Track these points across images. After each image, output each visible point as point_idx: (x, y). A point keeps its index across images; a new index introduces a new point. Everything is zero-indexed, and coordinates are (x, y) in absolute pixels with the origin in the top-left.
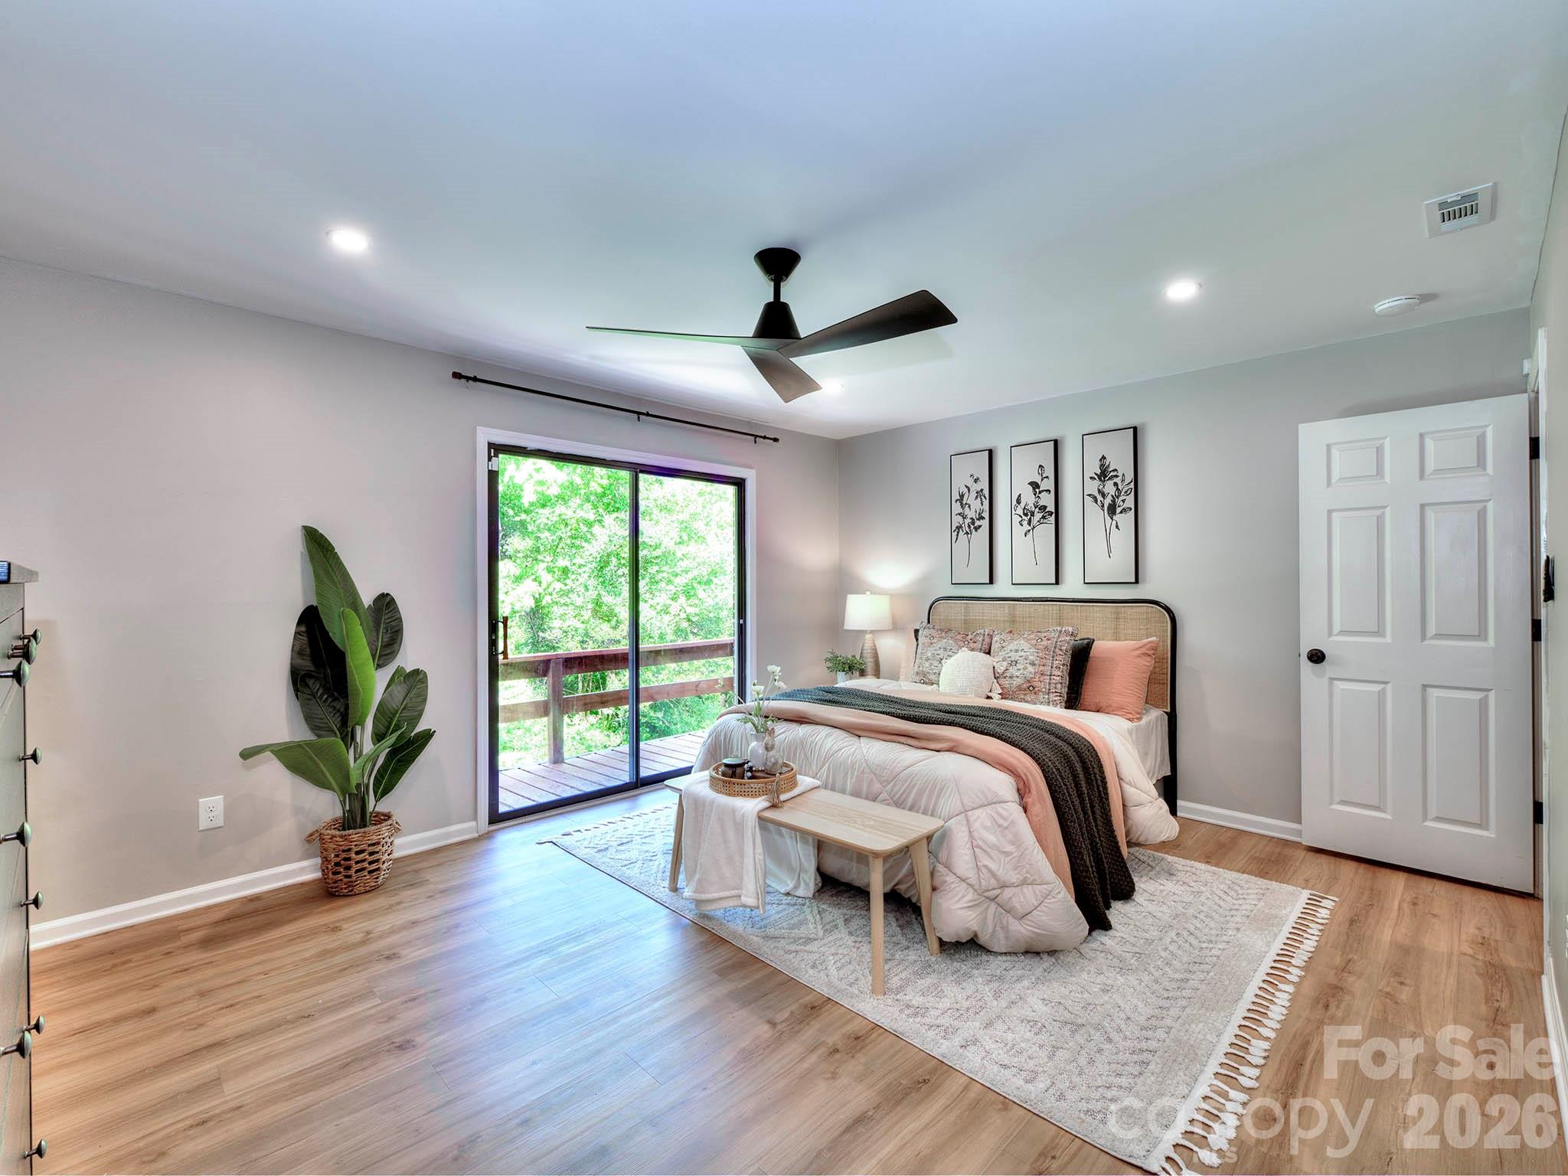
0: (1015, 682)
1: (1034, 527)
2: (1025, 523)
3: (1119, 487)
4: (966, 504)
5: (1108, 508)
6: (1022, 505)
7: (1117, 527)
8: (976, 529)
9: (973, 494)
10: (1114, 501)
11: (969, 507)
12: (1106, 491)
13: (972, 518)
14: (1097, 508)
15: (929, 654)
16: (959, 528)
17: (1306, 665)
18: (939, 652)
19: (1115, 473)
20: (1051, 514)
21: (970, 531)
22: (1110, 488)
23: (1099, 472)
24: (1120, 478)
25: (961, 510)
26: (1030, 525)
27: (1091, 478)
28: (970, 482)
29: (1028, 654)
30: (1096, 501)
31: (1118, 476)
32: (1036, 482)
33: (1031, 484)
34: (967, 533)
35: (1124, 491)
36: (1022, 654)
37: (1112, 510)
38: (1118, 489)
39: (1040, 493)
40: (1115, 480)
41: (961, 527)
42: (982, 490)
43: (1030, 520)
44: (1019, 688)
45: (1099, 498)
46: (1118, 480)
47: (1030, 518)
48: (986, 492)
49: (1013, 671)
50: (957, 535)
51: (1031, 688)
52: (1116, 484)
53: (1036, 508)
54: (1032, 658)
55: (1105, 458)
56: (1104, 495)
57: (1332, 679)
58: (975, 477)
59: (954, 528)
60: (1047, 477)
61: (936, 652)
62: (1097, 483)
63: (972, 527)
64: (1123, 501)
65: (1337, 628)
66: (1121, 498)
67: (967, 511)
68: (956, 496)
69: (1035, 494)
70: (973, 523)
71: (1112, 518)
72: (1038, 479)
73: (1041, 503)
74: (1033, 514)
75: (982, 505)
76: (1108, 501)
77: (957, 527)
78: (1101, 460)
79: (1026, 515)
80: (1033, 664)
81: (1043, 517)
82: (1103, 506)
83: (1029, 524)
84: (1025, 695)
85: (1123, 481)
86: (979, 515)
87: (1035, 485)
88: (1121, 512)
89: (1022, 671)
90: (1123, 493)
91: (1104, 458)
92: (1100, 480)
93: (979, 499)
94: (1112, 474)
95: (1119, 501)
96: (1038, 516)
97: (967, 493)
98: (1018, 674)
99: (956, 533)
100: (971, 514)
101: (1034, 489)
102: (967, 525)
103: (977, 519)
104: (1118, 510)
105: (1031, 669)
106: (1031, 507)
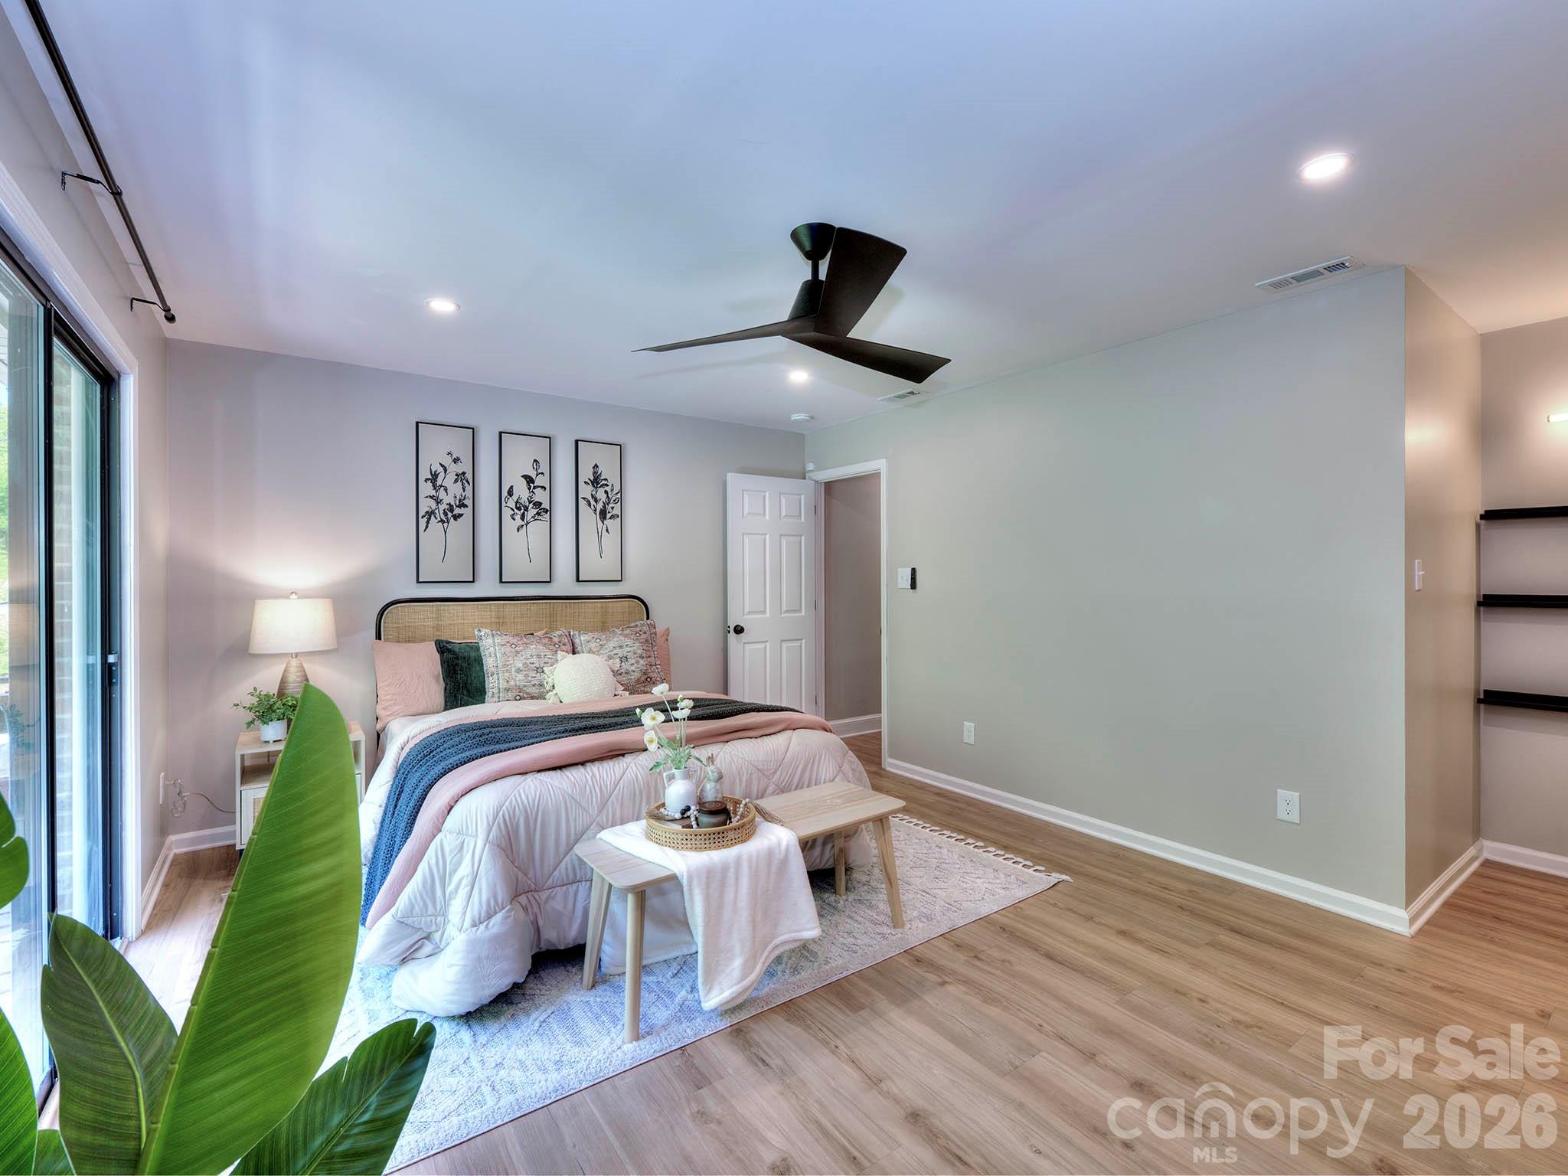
0: (632, 677)
1: (528, 523)
2: (518, 517)
3: (609, 495)
4: (441, 486)
5: (600, 513)
6: (515, 498)
7: (607, 530)
8: (456, 517)
9: (451, 477)
10: (604, 507)
11: (446, 490)
12: (598, 496)
13: (449, 504)
14: (590, 511)
15: (520, 665)
16: (430, 514)
17: (732, 635)
18: (532, 661)
19: (606, 482)
20: (546, 511)
21: (447, 519)
22: (601, 494)
23: (592, 478)
24: (610, 487)
25: (433, 493)
26: (523, 521)
27: (585, 482)
28: (447, 461)
29: (635, 648)
30: (590, 505)
31: (608, 485)
32: (529, 476)
33: (525, 477)
34: (442, 521)
35: (613, 499)
36: (628, 649)
37: (603, 514)
38: (608, 497)
39: (534, 488)
40: (606, 488)
41: (433, 512)
42: (464, 473)
43: (523, 515)
44: (638, 681)
45: (593, 502)
46: (608, 489)
47: (524, 513)
48: (469, 476)
49: (626, 666)
50: (428, 522)
51: (649, 679)
52: (606, 492)
53: (530, 503)
54: (639, 651)
55: (598, 467)
56: (596, 501)
57: (745, 643)
58: (454, 456)
59: (422, 513)
60: (542, 473)
61: (528, 661)
62: (590, 488)
63: (450, 514)
64: (612, 508)
65: (747, 610)
66: (611, 505)
67: (442, 494)
68: (425, 474)
69: (529, 489)
70: (451, 510)
71: (603, 522)
72: (533, 474)
73: (536, 499)
74: (526, 509)
75: (464, 491)
76: (600, 506)
77: (427, 512)
78: (594, 467)
79: (519, 509)
80: (642, 657)
81: (538, 514)
82: (595, 510)
83: (523, 518)
84: (644, 686)
85: (612, 490)
86: (460, 501)
87: (529, 480)
88: (610, 518)
89: (635, 665)
90: (612, 501)
91: (596, 466)
92: (593, 486)
93: (459, 483)
94: (603, 482)
95: (609, 508)
96: (532, 512)
97: (443, 474)
98: (633, 668)
99: (425, 519)
100: (448, 499)
101: (527, 482)
102: (442, 512)
103: (457, 506)
104: (608, 516)
105: (642, 662)
106: (524, 500)
